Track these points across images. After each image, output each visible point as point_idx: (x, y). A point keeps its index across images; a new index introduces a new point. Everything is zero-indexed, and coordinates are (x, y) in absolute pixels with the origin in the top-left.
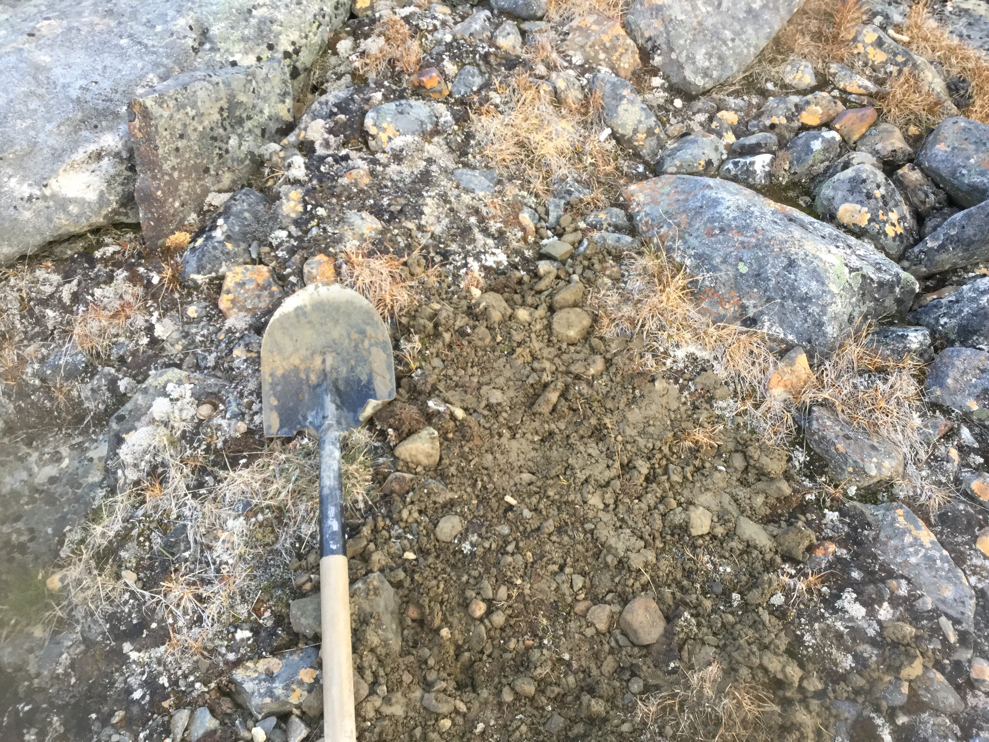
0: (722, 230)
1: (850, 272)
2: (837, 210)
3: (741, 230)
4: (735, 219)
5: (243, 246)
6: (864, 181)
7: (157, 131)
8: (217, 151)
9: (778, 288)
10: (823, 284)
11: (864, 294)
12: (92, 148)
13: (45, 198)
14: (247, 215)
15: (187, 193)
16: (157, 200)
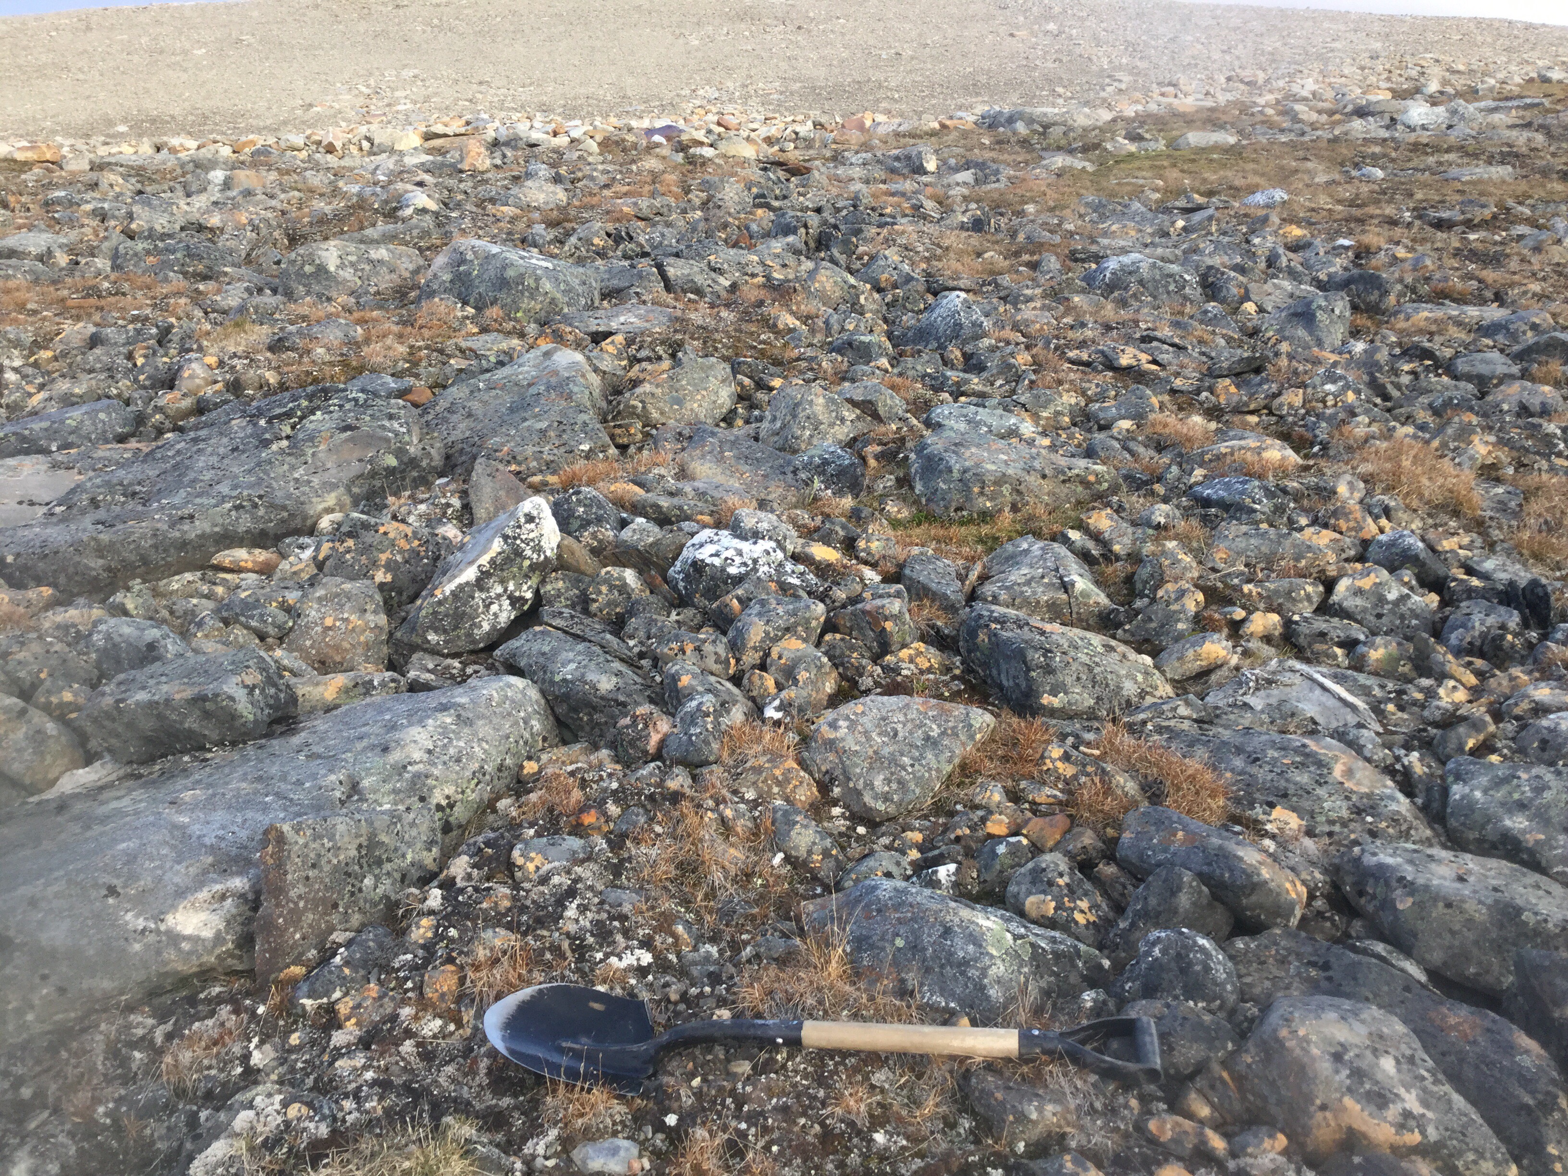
0: (879, 911)
1: (1015, 940)
2: (1023, 904)
3: (897, 907)
4: (890, 898)
5: (362, 972)
6: (1044, 870)
7: (289, 857)
8: (350, 888)
10: (980, 946)
11: (1038, 967)
12: (218, 887)
13: (158, 932)
14: (371, 944)
15: (310, 926)
16: (277, 927)
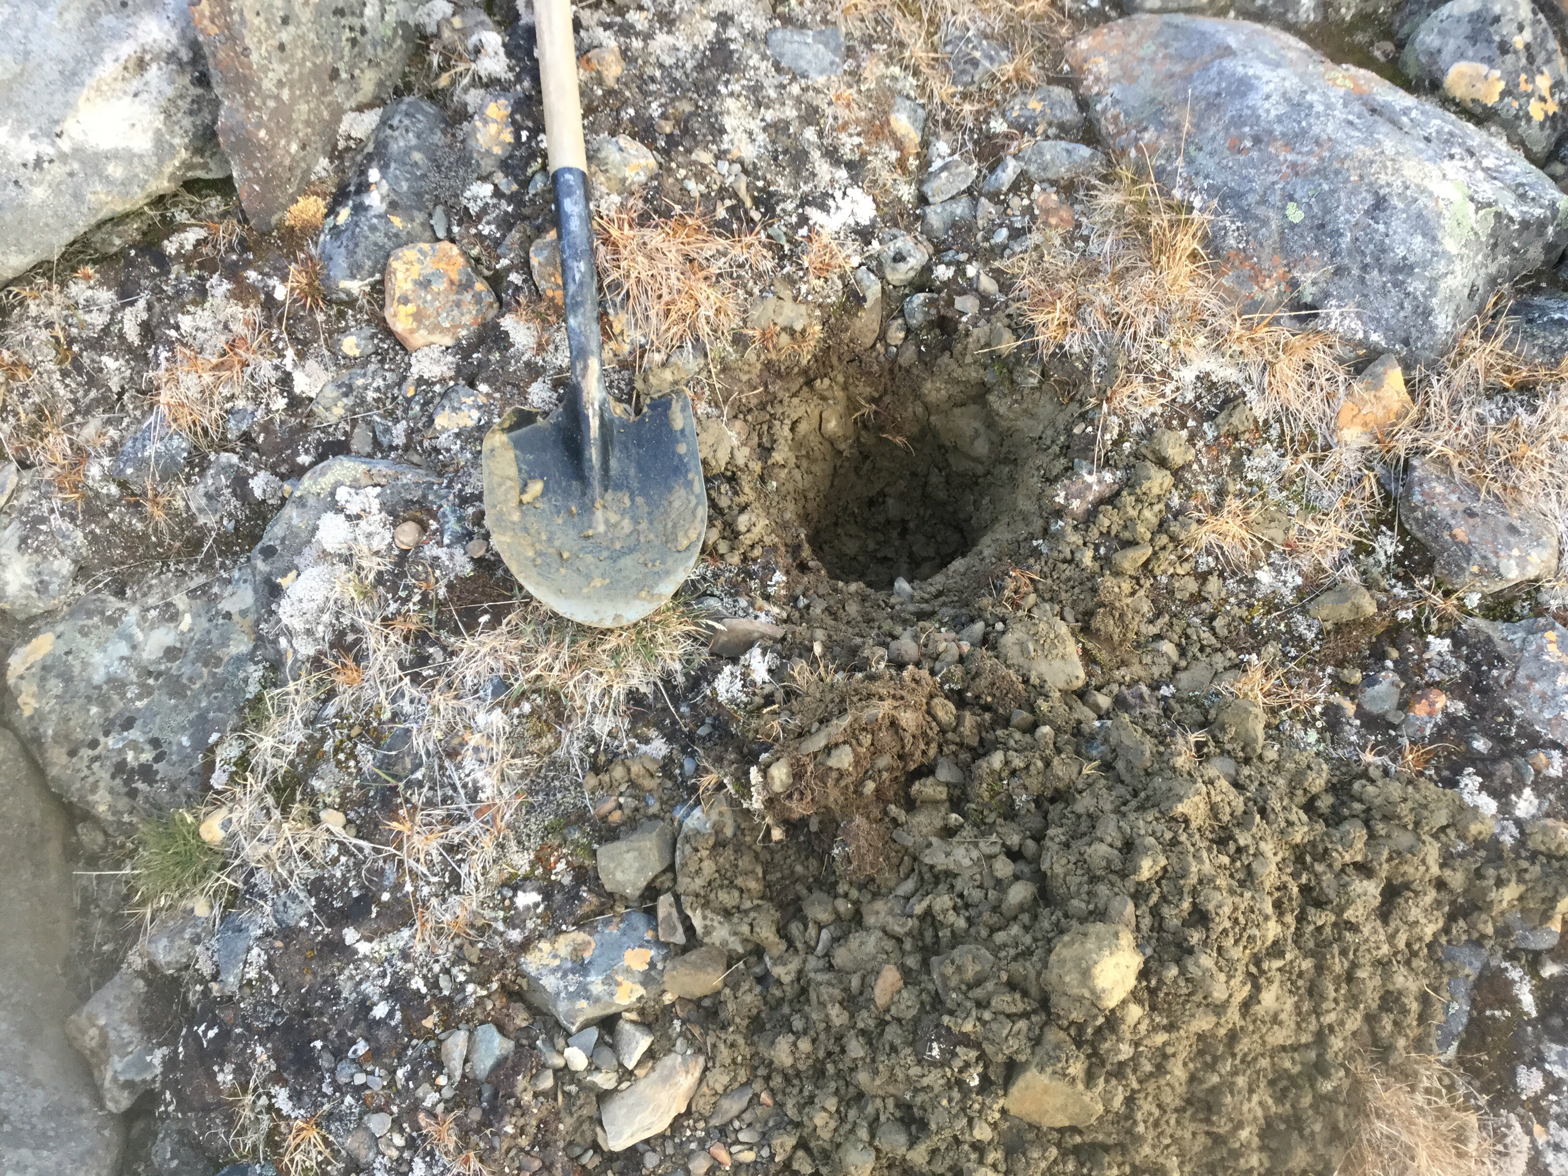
0: (1257, 140)
1: (1477, 210)
2: (1444, 72)
3: (1292, 141)
4: (1280, 119)
5: (420, 217)
6: (1497, 19)
7: (243, 21)
8: (347, 34)
9: (1356, 249)
10: (1434, 239)
11: (1495, 245)
12: (127, 49)
13: (63, 157)
14: (417, 156)
15: (308, 123)
16: (261, 148)
